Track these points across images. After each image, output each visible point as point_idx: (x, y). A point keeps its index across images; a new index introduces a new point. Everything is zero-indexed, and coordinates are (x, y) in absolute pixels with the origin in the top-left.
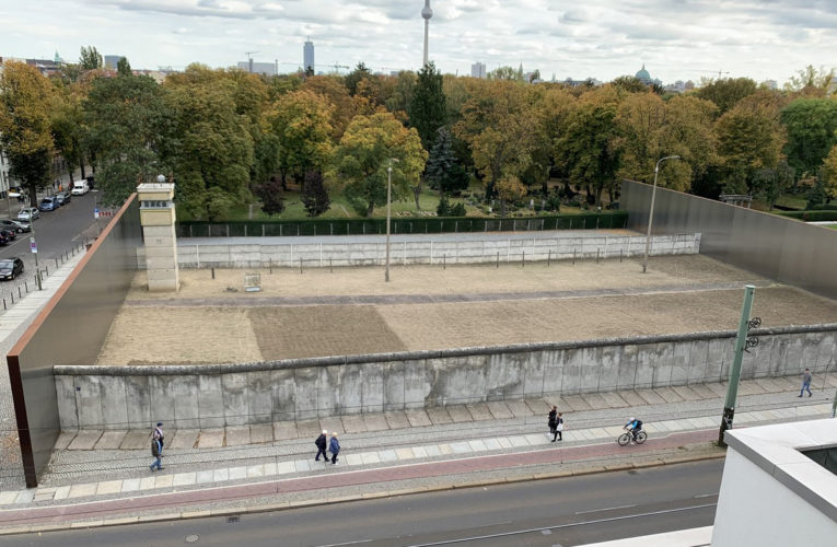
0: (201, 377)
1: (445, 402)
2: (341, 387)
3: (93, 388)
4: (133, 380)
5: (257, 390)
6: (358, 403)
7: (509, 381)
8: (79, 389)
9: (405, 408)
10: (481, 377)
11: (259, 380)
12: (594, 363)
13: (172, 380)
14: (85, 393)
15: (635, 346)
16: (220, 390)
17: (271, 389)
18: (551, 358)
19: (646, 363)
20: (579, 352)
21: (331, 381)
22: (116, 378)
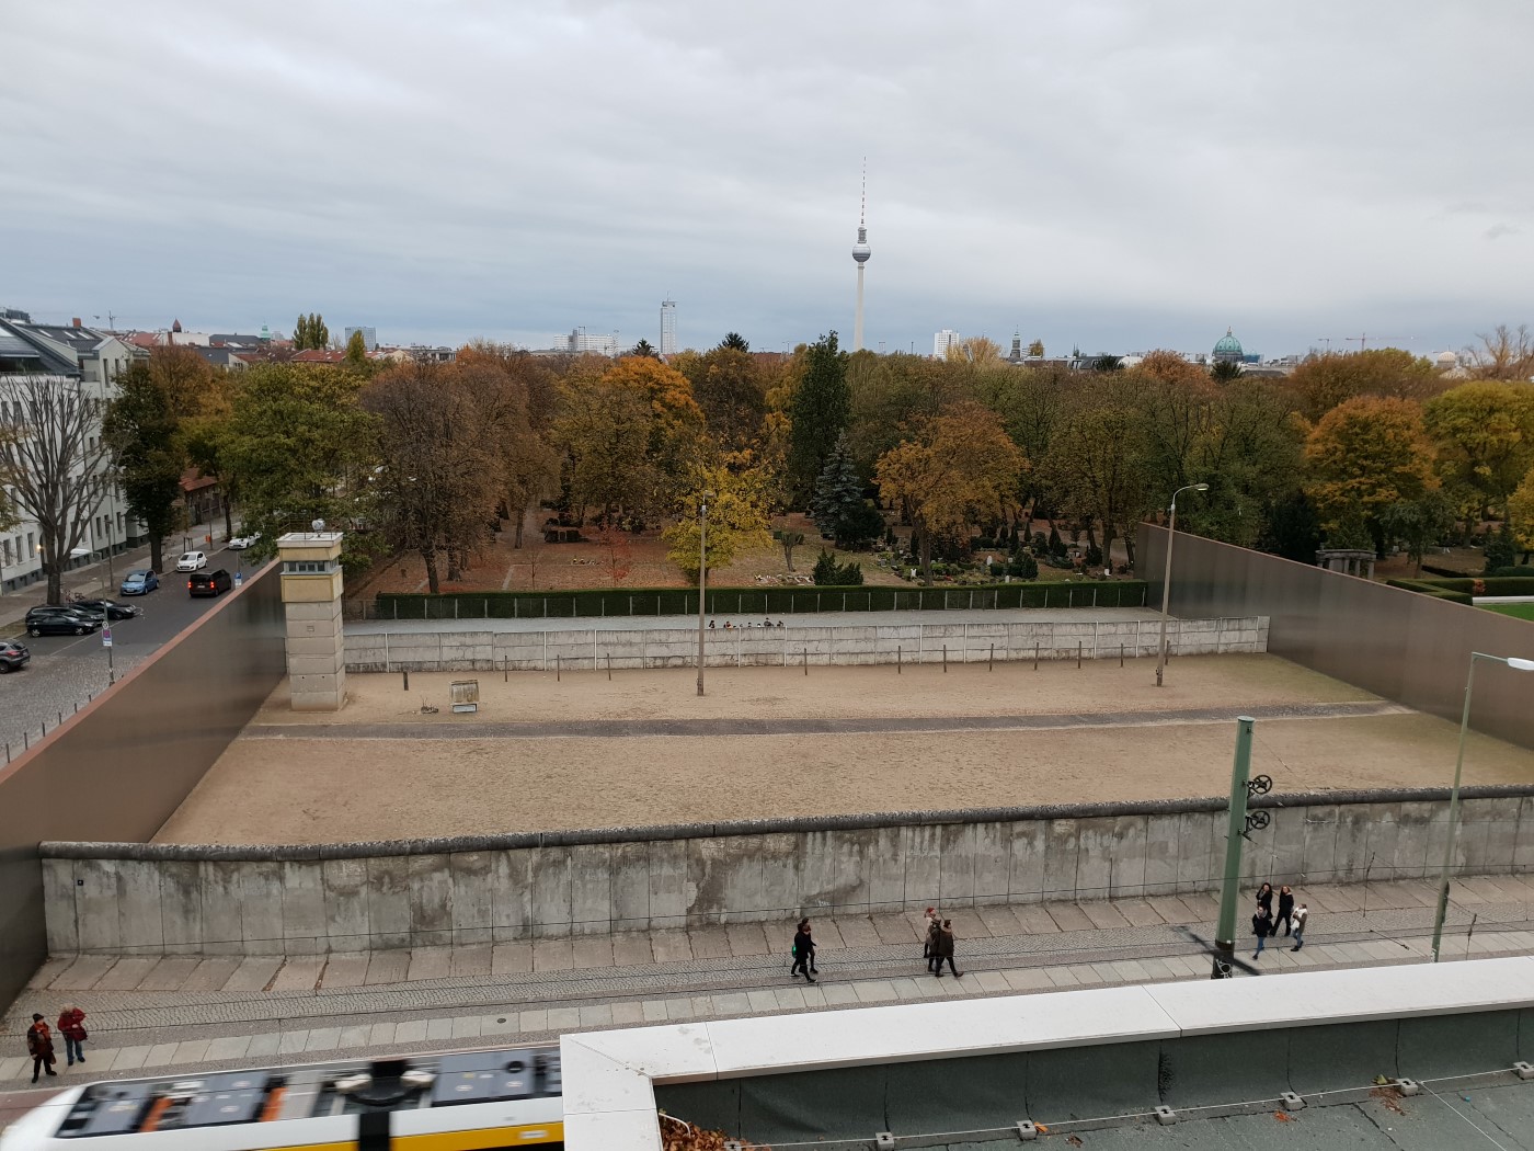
0: (287, 865)
1: (723, 919)
2: (533, 887)
3: (105, 880)
4: (174, 869)
5: (385, 889)
6: (565, 917)
7: (841, 881)
8: (81, 883)
9: (650, 928)
10: (790, 872)
11: (387, 872)
12: (997, 851)
13: (238, 870)
14: (91, 890)
15: (1072, 822)
16: (320, 888)
17: (408, 888)
18: (918, 840)
19: (1095, 852)
20: (969, 831)
21: (515, 876)
22: (145, 864)
